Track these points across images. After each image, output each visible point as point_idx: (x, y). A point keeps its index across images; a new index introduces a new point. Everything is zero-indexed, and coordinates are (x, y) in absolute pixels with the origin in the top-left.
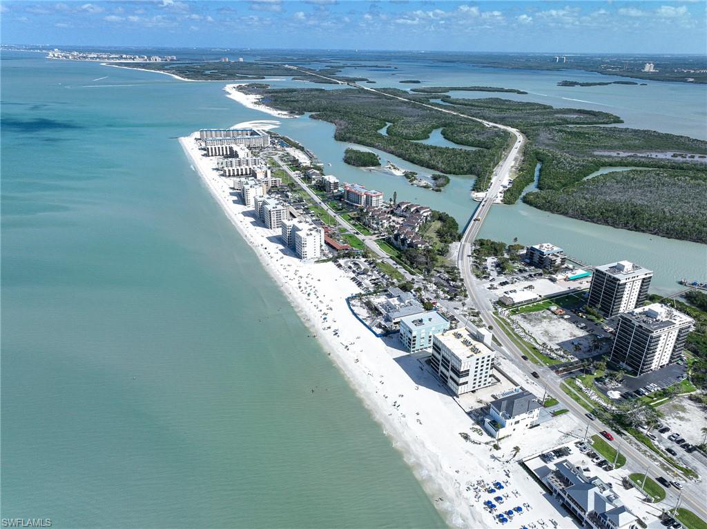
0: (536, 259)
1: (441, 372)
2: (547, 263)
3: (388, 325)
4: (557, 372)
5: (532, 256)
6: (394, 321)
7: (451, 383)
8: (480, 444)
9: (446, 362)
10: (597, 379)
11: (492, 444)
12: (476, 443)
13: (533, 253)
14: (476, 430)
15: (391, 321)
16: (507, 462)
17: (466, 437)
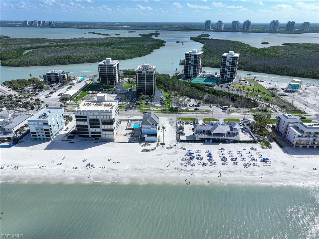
0: (53, 79)
1: (92, 133)
2: (61, 79)
3: (10, 136)
4: (131, 109)
5: (50, 78)
6: (14, 131)
7: (105, 135)
8: (156, 148)
9: (95, 123)
10: (146, 104)
11: (159, 144)
12: (154, 149)
13: (50, 76)
14: (145, 145)
15: (12, 132)
16: (175, 145)
17: (147, 150)
